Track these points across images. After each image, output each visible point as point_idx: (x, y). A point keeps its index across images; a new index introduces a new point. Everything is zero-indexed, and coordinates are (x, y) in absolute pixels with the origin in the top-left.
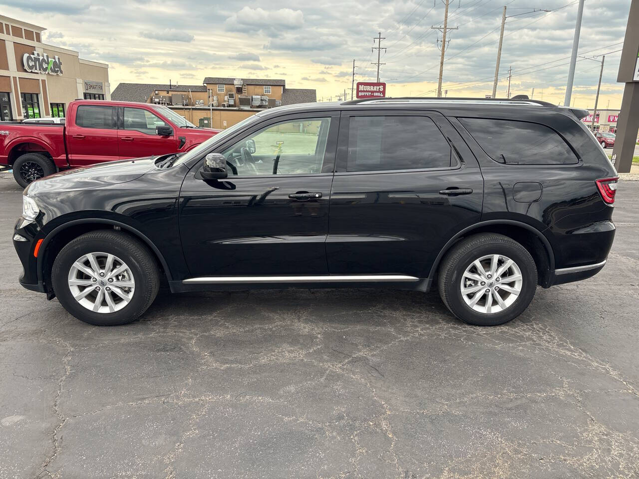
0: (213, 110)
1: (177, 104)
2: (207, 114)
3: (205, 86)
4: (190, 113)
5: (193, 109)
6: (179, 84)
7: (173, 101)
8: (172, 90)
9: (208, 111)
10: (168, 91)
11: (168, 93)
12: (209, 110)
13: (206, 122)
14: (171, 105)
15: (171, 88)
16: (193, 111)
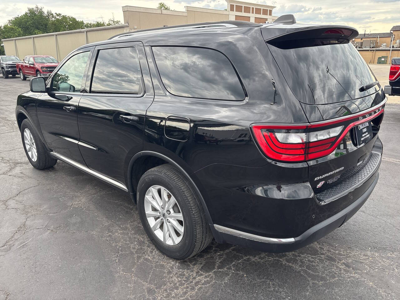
0: (392, 50)
1: (365, 47)
2: (387, 54)
3: (391, 33)
4: (374, 53)
5: (376, 50)
6: (372, 33)
7: (363, 45)
8: (365, 37)
9: (389, 52)
10: (362, 38)
11: (362, 40)
12: (390, 50)
13: (383, 59)
14: (361, 48)
15: (364, 36)
16: (376, 52)
